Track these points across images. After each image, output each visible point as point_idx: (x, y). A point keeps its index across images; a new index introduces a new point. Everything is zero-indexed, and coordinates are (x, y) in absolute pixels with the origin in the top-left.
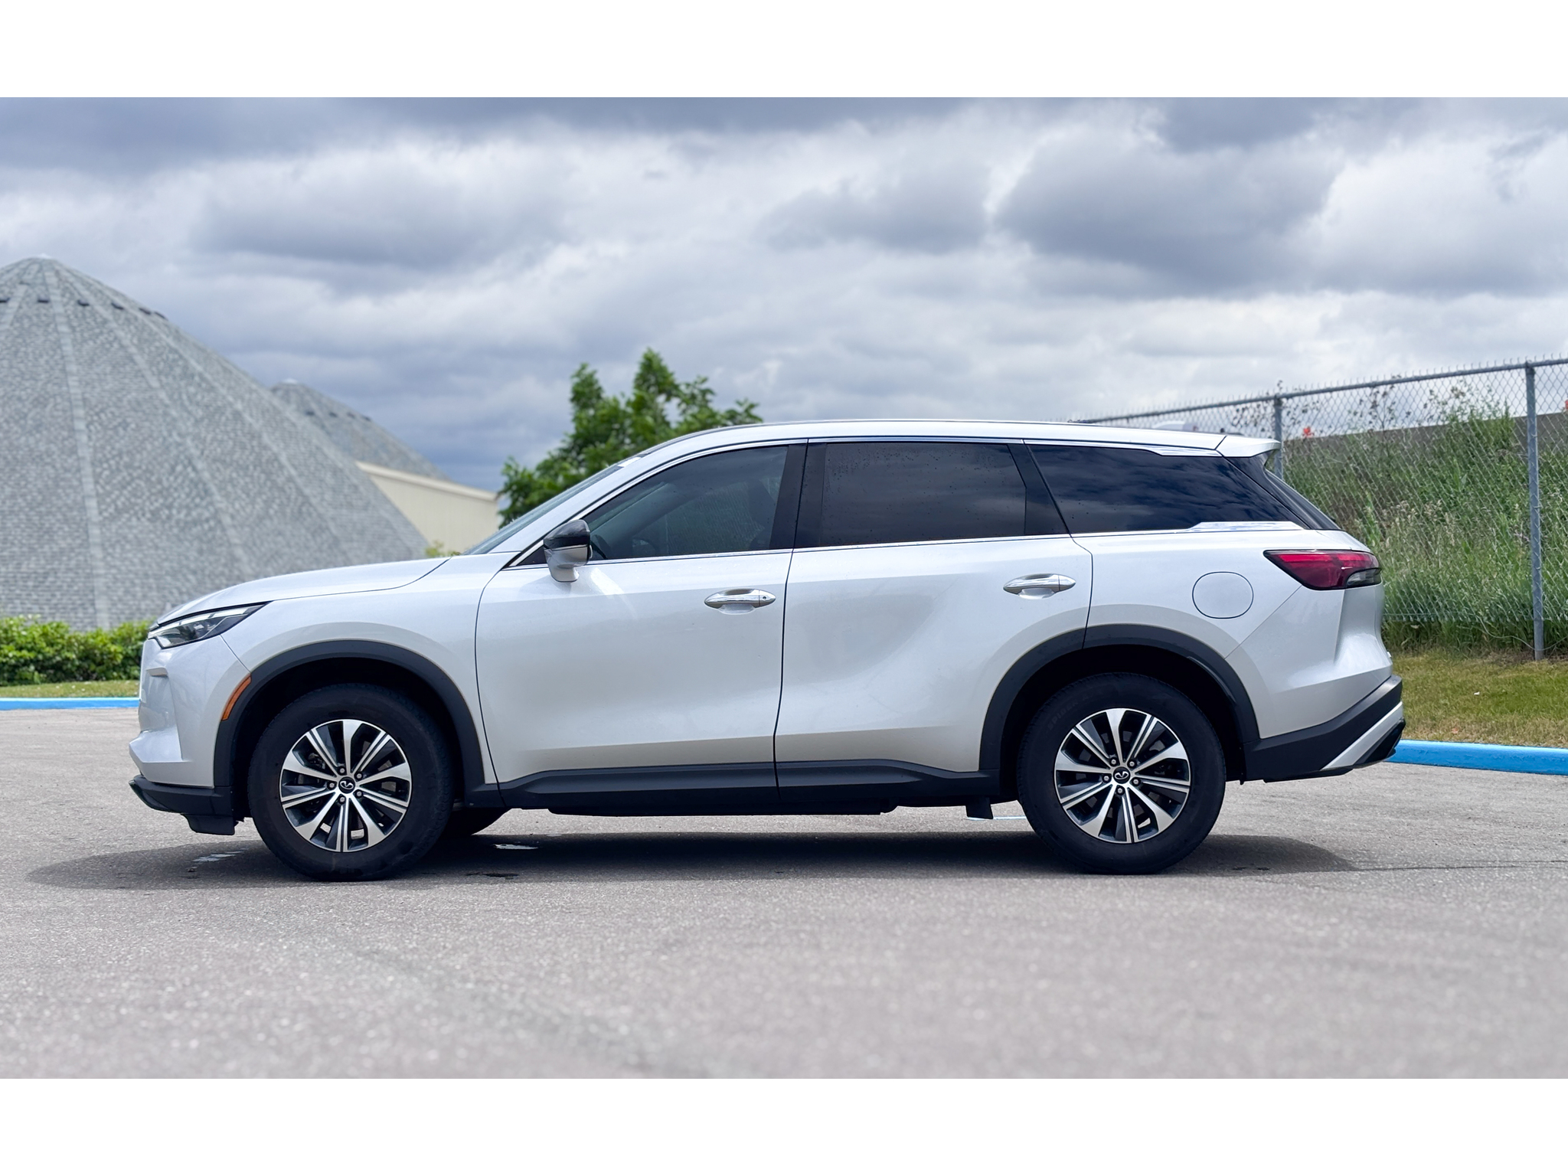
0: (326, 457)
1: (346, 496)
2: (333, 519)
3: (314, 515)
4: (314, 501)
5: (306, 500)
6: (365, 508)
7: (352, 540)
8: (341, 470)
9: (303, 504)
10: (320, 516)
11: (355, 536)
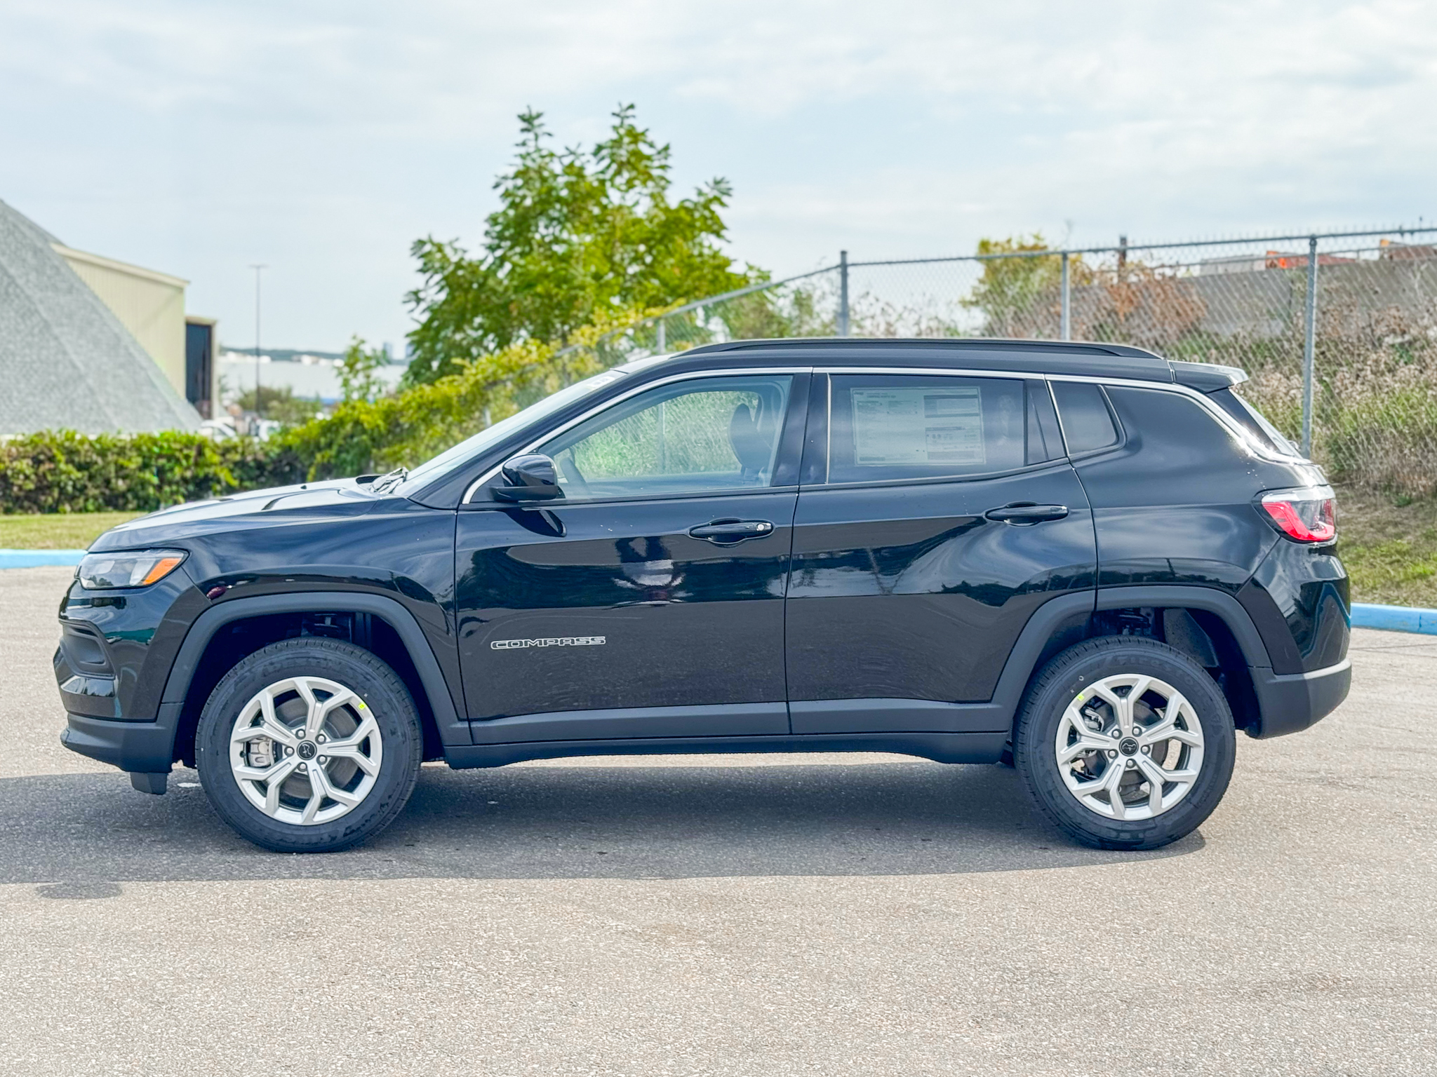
0: (25, 236)
1: (49, 278)
2: (41, 302)
3: (22, 296)
4: (21, 282)
5: (12, 281)
6: (70, 291)
7: (61, 325)
8: (41, 251)
9: (9, 285)
10: (28, 297)
11: (65, 321)
